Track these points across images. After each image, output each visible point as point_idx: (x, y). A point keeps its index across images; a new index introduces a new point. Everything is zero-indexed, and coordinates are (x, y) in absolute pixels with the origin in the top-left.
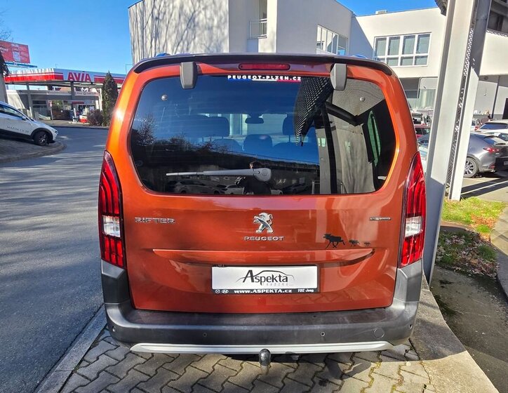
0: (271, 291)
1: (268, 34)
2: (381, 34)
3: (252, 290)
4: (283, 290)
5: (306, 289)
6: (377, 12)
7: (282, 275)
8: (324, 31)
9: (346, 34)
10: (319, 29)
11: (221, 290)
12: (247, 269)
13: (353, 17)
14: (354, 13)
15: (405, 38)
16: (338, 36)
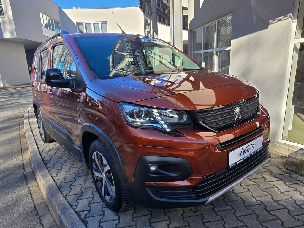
2: (80, 21)
6: (74, 8)
9: (58, 19)
10: (41, 14)
13: (60, 10)
14: (60, 7)
15: (94, 24)
16: (54, 20)
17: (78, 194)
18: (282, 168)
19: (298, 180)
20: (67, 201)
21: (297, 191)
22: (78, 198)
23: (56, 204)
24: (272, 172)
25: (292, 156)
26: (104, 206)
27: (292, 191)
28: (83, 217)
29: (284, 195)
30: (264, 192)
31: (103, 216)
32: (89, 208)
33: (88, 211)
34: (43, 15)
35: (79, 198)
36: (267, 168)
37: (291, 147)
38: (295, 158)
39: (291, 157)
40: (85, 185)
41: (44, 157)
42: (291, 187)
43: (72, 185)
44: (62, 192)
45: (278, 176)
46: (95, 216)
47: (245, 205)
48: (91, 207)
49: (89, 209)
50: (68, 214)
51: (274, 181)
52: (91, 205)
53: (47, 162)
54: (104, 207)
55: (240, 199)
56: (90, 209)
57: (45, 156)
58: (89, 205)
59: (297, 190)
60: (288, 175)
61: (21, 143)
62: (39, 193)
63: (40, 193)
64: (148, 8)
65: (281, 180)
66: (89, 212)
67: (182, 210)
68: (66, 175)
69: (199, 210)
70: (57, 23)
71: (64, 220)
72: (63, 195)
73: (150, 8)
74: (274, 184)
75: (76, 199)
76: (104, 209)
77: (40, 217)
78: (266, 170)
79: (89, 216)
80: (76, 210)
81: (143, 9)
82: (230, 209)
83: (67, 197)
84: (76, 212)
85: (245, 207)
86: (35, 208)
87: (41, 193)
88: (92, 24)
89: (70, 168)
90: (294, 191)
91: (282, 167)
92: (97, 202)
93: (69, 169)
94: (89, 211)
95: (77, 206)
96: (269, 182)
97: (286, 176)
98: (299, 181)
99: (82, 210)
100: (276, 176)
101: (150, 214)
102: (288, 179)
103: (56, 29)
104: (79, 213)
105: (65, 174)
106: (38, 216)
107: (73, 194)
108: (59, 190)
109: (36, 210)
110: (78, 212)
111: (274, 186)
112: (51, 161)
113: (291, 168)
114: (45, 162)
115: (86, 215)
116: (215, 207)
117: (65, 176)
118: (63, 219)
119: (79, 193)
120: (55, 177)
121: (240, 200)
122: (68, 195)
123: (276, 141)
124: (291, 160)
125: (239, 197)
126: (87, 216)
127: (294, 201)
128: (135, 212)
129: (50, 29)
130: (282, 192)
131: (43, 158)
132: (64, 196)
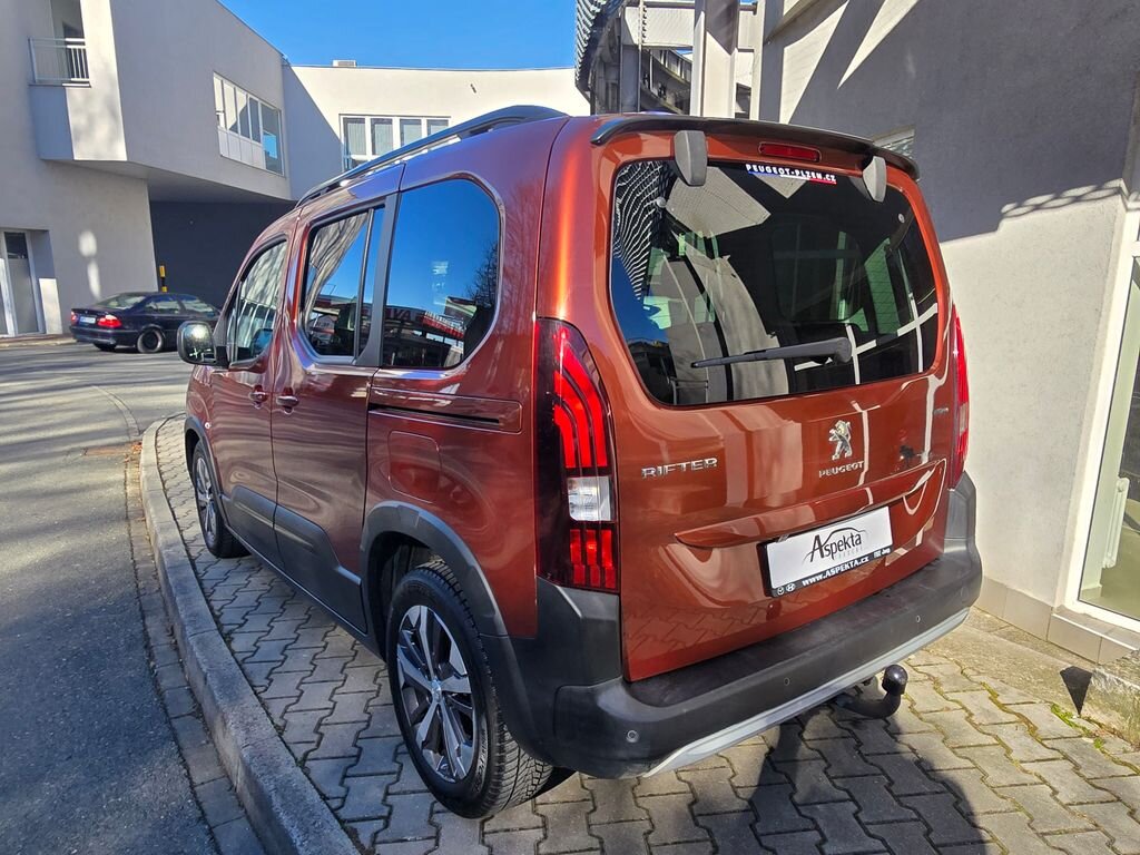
0: (847, 567)
1: (92, 79)
2: (355, 110)
3: (824, 573)
4: (859, 559)
5: (881, 550)
6: (336, 63)
7: (855, 533)
8: (229, 88)
9: (275, 99)
10: (217, 81)
11: (785, 586)
12: (811, 535)
13: (286, 66)
14: (286, 57)
15: (403, 122)
16: (260, 102)
17: (343, 757)
18: (1071, 716)
19: (1125, 764)
20: (310, 779)
21: (1120, 803)
22: (347, 769)
23: (272, 787)
24: (1036, 728)
25: (1108, 675)
26: (439, 806)
27: (1102, 802)
28: (365, 839)
29: (1073, 814)
30: (1003, 797)
31: (434, 841)
32: (387, 809)
33: (382, 821)
34: (225, 85)
35: (350, 772)
36: (1016, 709)
37: (1111, 631)
38: (1118, 681)
39: (1104, 677)
40: (368, 725)
41: (219, 610)
42: (1100, 788)
43: (324, 722)
44: (291, 746)
45: (1056, 744)
46: (406, 840)
47: (931, 842)
48: (391, 807)
49: (386, 814)
50: (314, 823)
51: (1038, 761)
52: (390, 799)
53: (231, 632)
54: (438, 812)
55: (915, 816)
56: (390, 813)
57: (222, 608)
58: (384, 800)
59: (1119, 800)
60: (1091, 741)
61: (132, 550)
62: (204, 742)
63: (208, 742)
64: (607, 88)
65: (1066, 758)
66: (386, 826)
67: (709, 843)
68: (301, 683)
69: (771, 845)
70: (270, 115)
71: (302, 845)
72: (293, 755)
73: (616, 86)
74: (1038, 771)
75: (340, 775)
76: (437, 818)
77: (210, 829)
78: (1013, 718)
79: (387, 838)
80: (343, 813)
81: (588, 90)
82: (877, 849)
83: (308, 764)
84: (341, 822)
85: (933, 846)
86: (194, 794)
87: (213, 742)
88: (396, 122)
89: (314, 658)
90: (1108, 802)
91: (1069, 710)
92: (414, 792)
93: (311, 663)
94: (387, 819)
95: (344, 799)
96: (1022, 762)
97: (1086, 744)
98: (1130, 766)
99: (361, 816)
100: (1045, 743)
101: (598, 846)
102: (1090, 758)
103: (265, 134)
104: (352, 824)
105: (298, 682)
106: (206, 822)
107: (327, 755)
108: (280, 735)
109: (197, 802)
110: (349, 821)
111: (1036, 779)
112: (245, 628)
113: (1103, 716)
114: (226, 629)
115: (376, 834)
116: (824, 840)
117: (297, 688)
118: (298, 843)
119: (349, 754)
120: (261, 689)
121: (915, 820)
122: (312, 755)
123: (1056, 606)
124: (1104, 687)
125: (910, 808)
126: (378, 839)
127: (1107, 839)
128: (546, 837)
129: (245, 134)
130: (1065, 802)
131: (217, 613)
132: (296, 760)
